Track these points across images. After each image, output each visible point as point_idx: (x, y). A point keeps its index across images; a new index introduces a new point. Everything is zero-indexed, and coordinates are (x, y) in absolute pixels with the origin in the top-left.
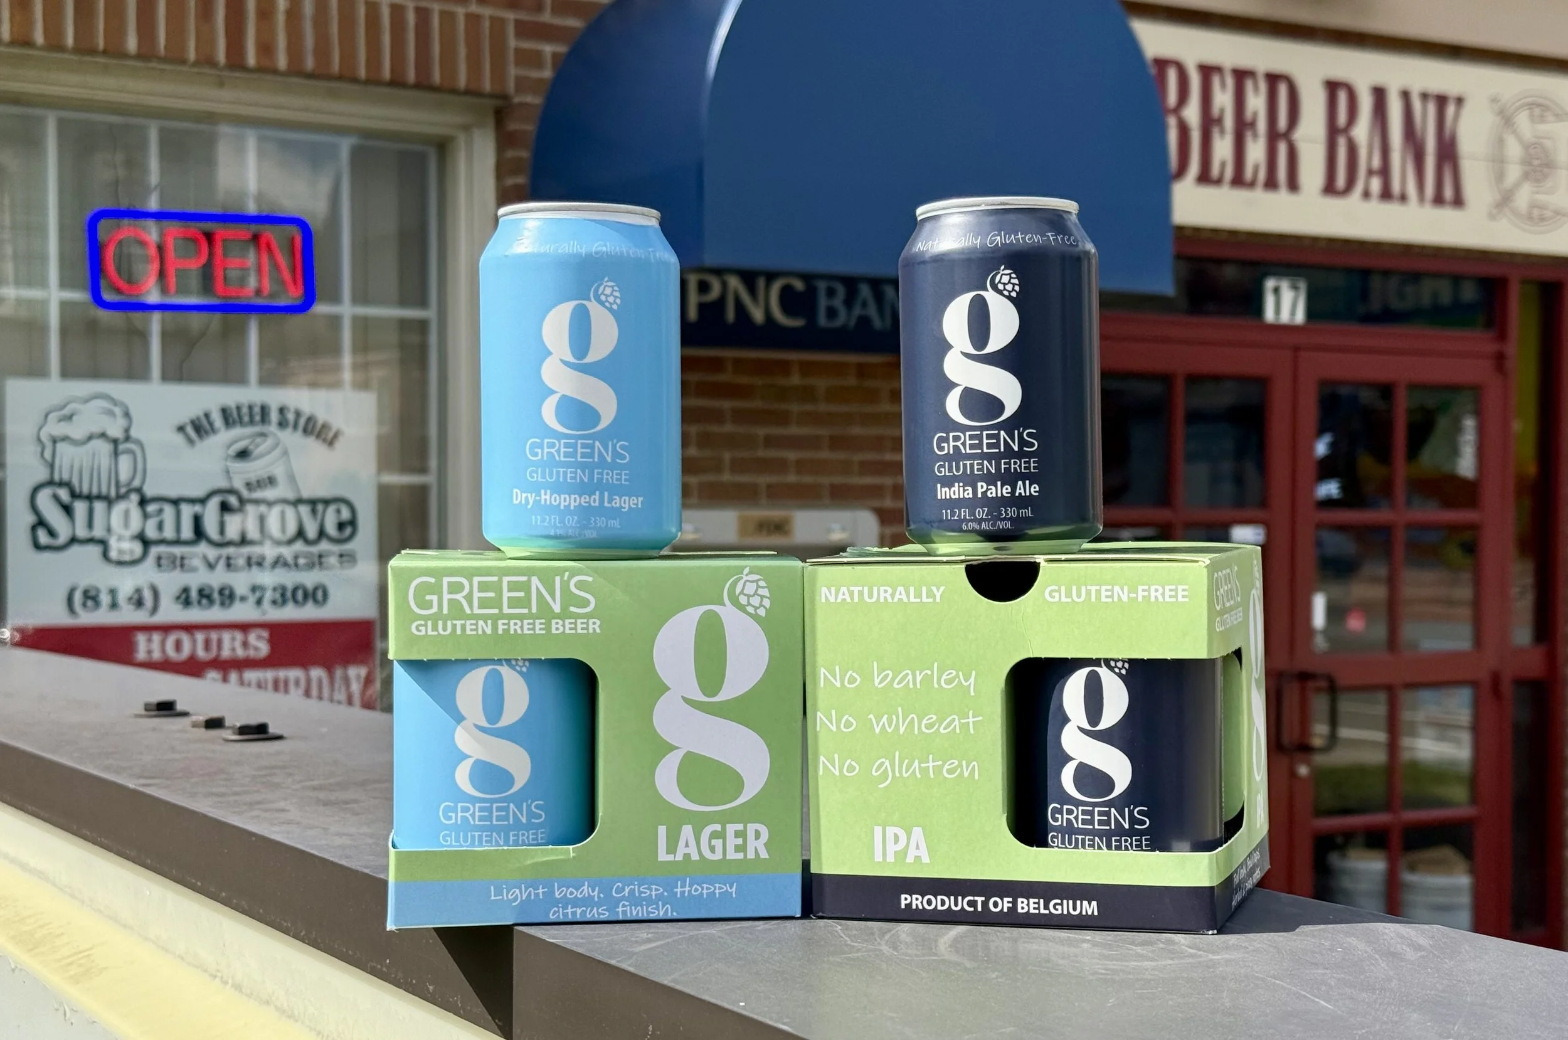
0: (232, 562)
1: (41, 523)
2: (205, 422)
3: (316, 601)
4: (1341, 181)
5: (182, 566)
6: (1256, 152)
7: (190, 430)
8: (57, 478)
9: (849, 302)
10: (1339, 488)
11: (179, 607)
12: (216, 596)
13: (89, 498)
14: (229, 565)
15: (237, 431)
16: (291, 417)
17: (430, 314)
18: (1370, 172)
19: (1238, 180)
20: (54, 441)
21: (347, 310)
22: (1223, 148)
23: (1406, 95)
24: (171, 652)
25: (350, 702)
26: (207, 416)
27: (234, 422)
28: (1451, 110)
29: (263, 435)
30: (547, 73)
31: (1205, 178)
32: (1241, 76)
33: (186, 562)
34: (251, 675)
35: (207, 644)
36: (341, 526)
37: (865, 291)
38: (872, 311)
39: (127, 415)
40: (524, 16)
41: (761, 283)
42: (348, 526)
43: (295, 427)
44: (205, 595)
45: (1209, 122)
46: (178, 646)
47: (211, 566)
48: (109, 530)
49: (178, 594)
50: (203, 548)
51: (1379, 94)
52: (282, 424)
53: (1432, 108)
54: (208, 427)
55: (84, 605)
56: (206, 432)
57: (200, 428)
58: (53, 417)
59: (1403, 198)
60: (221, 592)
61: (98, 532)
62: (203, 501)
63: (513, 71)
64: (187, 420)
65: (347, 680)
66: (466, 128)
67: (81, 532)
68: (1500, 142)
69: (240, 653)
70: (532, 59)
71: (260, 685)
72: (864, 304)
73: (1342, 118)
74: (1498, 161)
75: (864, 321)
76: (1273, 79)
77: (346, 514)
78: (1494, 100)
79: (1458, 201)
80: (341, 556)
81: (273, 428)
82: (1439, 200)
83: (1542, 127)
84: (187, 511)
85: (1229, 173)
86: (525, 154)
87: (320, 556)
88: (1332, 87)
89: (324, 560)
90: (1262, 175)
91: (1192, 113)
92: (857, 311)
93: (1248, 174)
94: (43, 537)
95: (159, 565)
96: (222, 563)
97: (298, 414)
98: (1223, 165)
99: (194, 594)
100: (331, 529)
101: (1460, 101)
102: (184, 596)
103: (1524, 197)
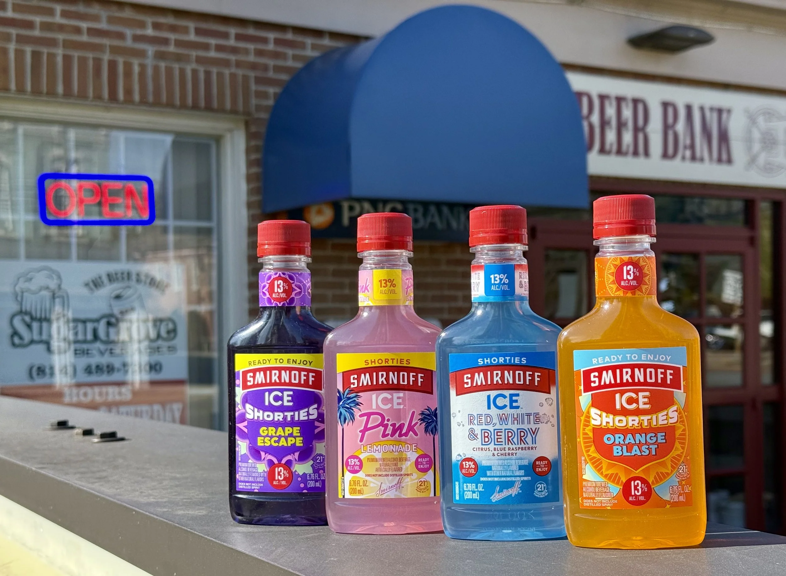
0: (113, 351)
1: (15, 333)
2: (99, 280)
3: (156, 370)
4: (671, 150)
5: (88, 353)
6: (628, 137)
7: (91, 285)
8: (24, 310)
9: (425, 214)
10: (673, 306)
11: (86, 375)
12: (105, 368)
13: (40, 320)
14: (111, 353)
15: (115, 285)
16: (143, 278)
17: (213, 224)
18: (685, 147)
19: (619, 152)
20: (22, 292)
21: (171, 223)
22: (611, 136)
23: (702, 109)
24: (82, 399)
25: (174, 421)
26: (100, 278)
27: (114, 281)
28: (724, 116)
29: (129, 287)
30: (271, 102)
31: (603, 150)
32: (620, 100)
33: (90, 352)
34: (123, 409)
35: (101, 394)
36: (168, 332)
37: (433, 209)
38: (437, 220)
39: (59, 277)
40: (259, 74)
41: (380, 206)
42: (173, 332)
43: (145, 283)
44: (99, 368)
45: (604, 123)
46: (85, 395)
47: (102, 353)
48: (50, 336)
49: (85, 368)
50: (98, 345)
51: (689, 108)
52: (138, 281)
53: (715, 115)
54: (101, 283)
55: (38, 374)
56: (100, 286)
57: (96, 284)
58: (22, 280)
59: (702, 160)
60: (108, 366)
61: (44, 337)
62: (97, 321)
63: (254, 101)
64: (90, 280)
65: (172, 411)
66: (230, 131)
67: (36, 337)
68: (749, 132)
69: (118, 398)
70: (263, 95)
71: (127, 414)
72: (433, 216)
73: (670, 120)
74: (748, 140)
75: (433, 225)
76: (636, 101)
77: (171, 326)
78: (747, 111)
79: (729, 161)
80: (169, 347)
81: (133, 283)
82: (720, 160)
83: (771, 124)
84: (90, 326)
85: (615, 148)
86: (260, 143)
87: (158, 348)
88: (665, 105)
89: (160, 350)
90: (631, 149)
91: (595, 118)
92: (429, 220)
93: (624, 148)
94: (17, 340)
95: (76, 354)
96: (108, 352)
97: (147, 276)
98: (611, 145)
99: (94, 367)
100: (163, 333)
101: (729, 111)
102: (89, 369)
103: (762, 159)
